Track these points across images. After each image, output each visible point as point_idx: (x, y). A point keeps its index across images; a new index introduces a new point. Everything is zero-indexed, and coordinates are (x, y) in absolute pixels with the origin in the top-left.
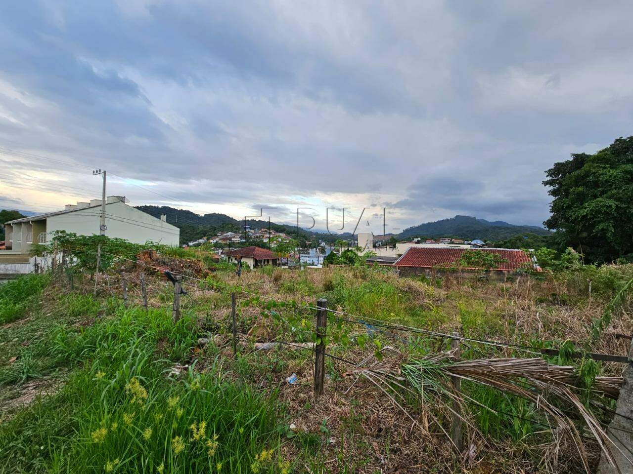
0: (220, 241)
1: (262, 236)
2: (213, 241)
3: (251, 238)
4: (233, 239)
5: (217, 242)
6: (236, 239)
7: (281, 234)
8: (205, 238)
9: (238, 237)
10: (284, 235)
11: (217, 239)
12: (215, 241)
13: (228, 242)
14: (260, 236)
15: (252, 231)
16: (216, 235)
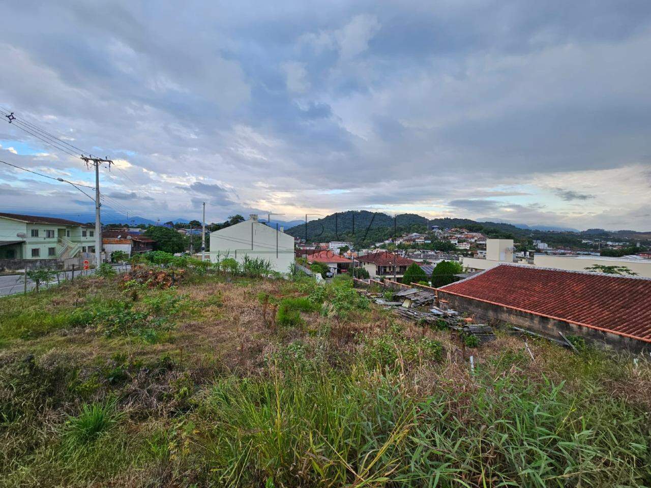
0: (404, 243)
1: (450, 236)
2: (397, 243)
3: (437, 238)
4: (416, 240)
5: (401, 243)
6: (420, 240)
7: (474, 234)
8: (391, 239)
9: (423, 238)
10: (480, 234)
11: (401, 240)
12: (399, 242)
13: (412, 243)
14: (448, 236)
15: (440, 231)
16: (401, 236)
